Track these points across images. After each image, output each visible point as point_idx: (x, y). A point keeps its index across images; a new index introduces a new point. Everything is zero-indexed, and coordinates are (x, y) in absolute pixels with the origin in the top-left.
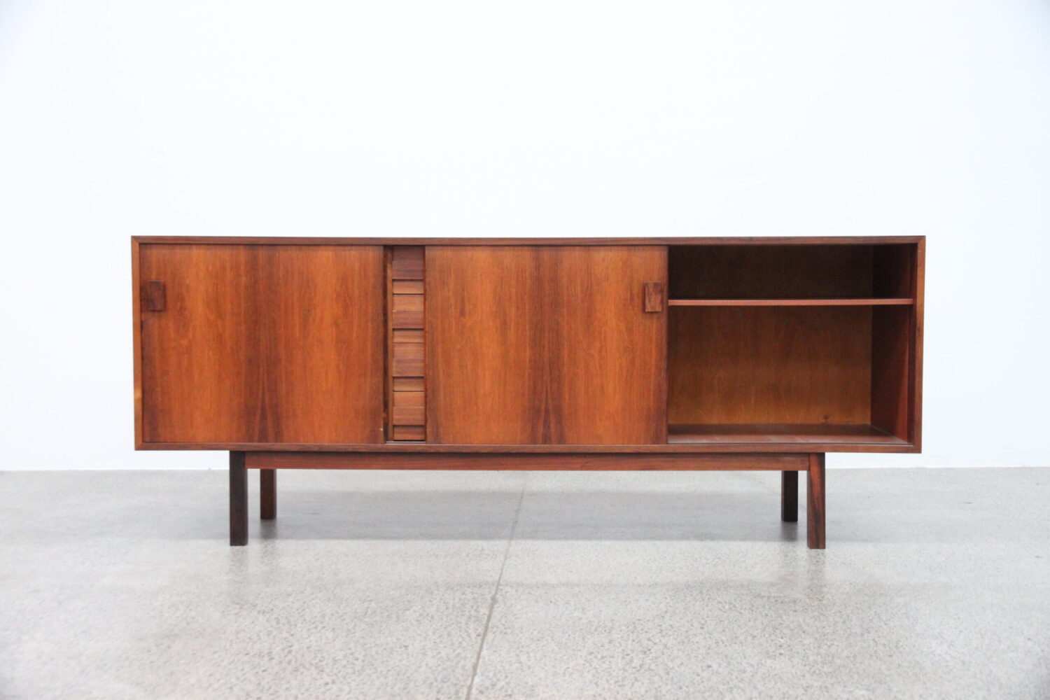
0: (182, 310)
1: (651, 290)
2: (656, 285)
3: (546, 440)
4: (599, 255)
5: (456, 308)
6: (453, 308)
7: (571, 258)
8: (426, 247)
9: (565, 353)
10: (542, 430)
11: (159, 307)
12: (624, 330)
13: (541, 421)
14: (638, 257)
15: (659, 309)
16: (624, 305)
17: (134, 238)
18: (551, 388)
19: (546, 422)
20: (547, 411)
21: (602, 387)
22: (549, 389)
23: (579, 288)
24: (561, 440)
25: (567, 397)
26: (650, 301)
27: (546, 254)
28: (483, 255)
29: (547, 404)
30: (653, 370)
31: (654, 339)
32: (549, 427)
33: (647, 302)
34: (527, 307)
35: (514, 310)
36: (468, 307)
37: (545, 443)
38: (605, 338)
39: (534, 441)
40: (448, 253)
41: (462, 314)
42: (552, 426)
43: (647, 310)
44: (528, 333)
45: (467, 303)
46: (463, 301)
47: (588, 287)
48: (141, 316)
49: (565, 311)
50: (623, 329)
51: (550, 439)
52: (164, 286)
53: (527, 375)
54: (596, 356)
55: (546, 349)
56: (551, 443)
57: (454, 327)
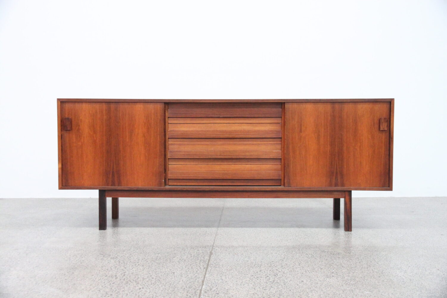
0: (79, 130)
1: (383, 121)
2: (385, 119)
3: (336, 185)
4: (360, 106)
6: (297, 128)
7: (347, 108)
8: (286, 103)
9: (345, 148)
10: (334, 181)
13: (334, 177)
14: (377, 107)
15: (386, 129)
16: (371, 127)
18: (339, 163)
19: (336, 177)
20: (337, 173)
21: (361, 163)
22: (337, 163)
23: (351, 120)
25: (345, 167)
26: (382, 126)
27: (337, 106)
28: (309, 106)
29: (337, 170)
30: (383, 155)
31: (383, 142)
32: (337, 180)
33: (381, 126)
34: (328, 129)
35: (323, 130)
36: (303, 128)
37: (336, 186)
38: (362, 141)
39: (331, 186)
40: (295, 105)
41: (301, 131)
42: (339, 179)
43: (381, 130)
44: (329, 139)
45: (303, 127)
46: (301, 125)
47: (355, 120)
49: (345, 130)
50: (370, 137)
52: (71, 120)
53: (328, 157)
54: (358, 149)
55: (337, 146)
56: (338, 186)
57: (297, 137)
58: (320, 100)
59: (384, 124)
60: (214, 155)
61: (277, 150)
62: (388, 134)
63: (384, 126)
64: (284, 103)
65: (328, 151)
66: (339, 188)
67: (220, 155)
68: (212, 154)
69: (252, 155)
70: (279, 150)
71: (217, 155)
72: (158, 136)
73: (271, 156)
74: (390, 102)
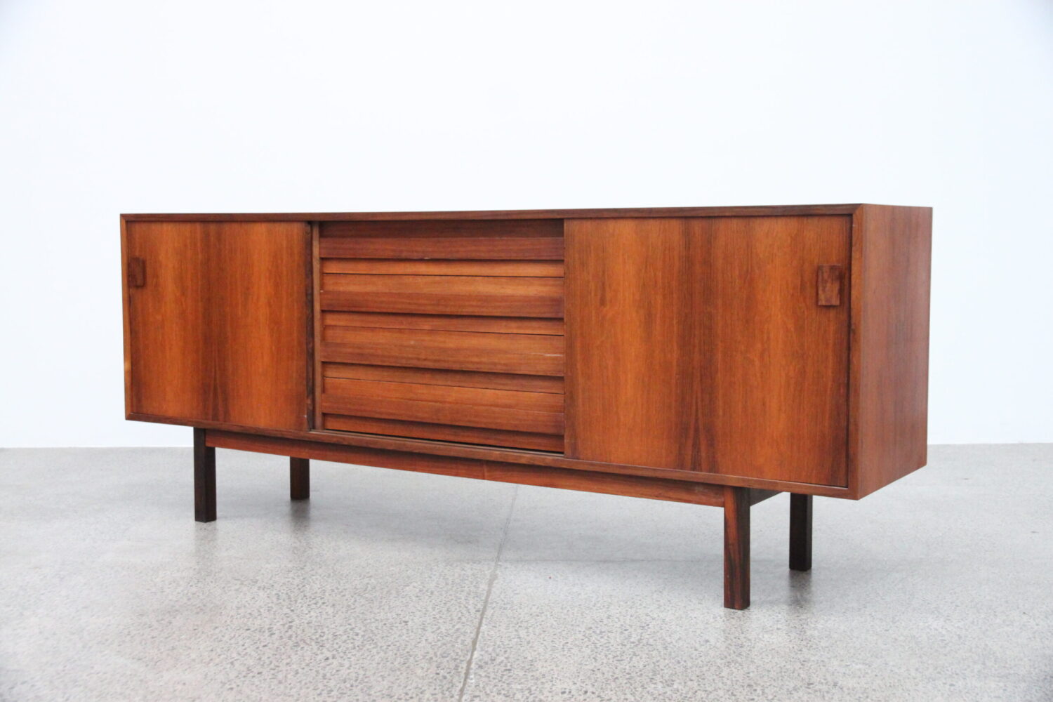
0: (157, 285)
1: (826, 275)
2: (832, 268)
3: (696, 466)
4: (762, 228)
5: (596, 295)
6: (593, 294)
7: (727, 231)
8: (565, 221)
9: (719, 356)
10: (690, 453)
11: (139, 282)
12: (792, 329)
13: (690, 442)
14: (812, 229)
15: (835, 301)
16: (793, 295)
17: (123, 216)
18: (702, 401)
19: (696, 445)
20: (697, 430)
21: (764, 404)
22: (699, 400)
23: (737, 272)
24: (713, 467)
25: (721, 413)
26: (824, 290)
27: (697, 226)
28: (627, 228)
29: (697, 420)
30: (830, 384)
31: (831, 342)
32: (699, 451)
33: (820, 292)
34: (675, 296)
35: (659, 298)
36: (609, 296)
37: (694, 469)
38: (768, 338)
39: (682, 466)
41: (603, 302)
42: (703, 448)
43: (820, 303)
44: (675, 329)
45: (607, 289)
46: (603, 289)
47: (747, 271)
48: (129, 291)
49: (720, 302)
50: (791, 326)
51: (700, 465)
52: (144, 262)
53: (674, 381)
54: (757, 363)
55: (697, 349)
56: (701, 470)
57: (593, 318)
58: (650, 210)
59: (829, 285)
60: (412, 359)
61: (556, 353)
62: (844, 317)
63: (830, 293)
64: (561, 221)
65: (675, 363)
66: (702, 475)
67: (425, 360)
68: (410, 356)
69: (495, 364)
70: (560, 353)
71: (418, 359)
72: (295, 304)
73: (541, 369)
74: (850, 215)
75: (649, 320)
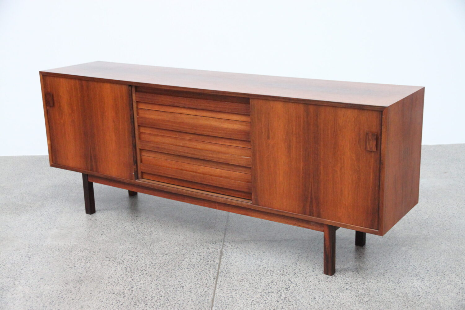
1: (370, 138)
2: (373, 134)
3: (311, 214)
4: (341, 112)
6: (264, 134)
7: (326, 113)
8: (250, 99)
9: (322, 168)
10: (309, 208)
11: (51, 104)
12: (355, 159)
13: (309, 203)
14: (364, 115)
15: (374, 149)
16: (355, 144)
18: (314, 186)
19: (311, 204)
20: (311, 198)
21: (342, 191)
22: (312, 186)
23: (330, 131)
24: (319, 216)
25: (322, 192)
26: (369, 144)
27: (311, 108)
29: (311, 194)
30: (371, 185)
31: (372, 166)
32: (313, 207)
33: (367, 145)
34: (301, 138)
35: (294, 139)
36: (271, 134)
37: (310, 215)
38: (344, 162)
39: (305, 214)
40: (261, 103)
41: (268, 138)
42: (314, 207)
43: (367, 150)
44: (302, 153)
45: (270, 132)
47: (334, 131)
48: (46, 107)
49: (322, 143)
50: (354, 158)
51: (313, 214)
52: (53, 95)
53: (301, 176)
54: (339, 172)
55: (311, 163)
56: (313, 216)
57: (264, 144)
58: (291, 99)
59: (371, 142)
60: (181, 152)
61: (247, 156)
62: (378, 156)
63: (372, 145)
65: (301, 168)
66: (314, 218)
67: (188, 153)
69: (220, 158)
70: (249, 157)
71: (185, 152)
73: (242, 163)
74: (382, 111)
75: (289, 147)
